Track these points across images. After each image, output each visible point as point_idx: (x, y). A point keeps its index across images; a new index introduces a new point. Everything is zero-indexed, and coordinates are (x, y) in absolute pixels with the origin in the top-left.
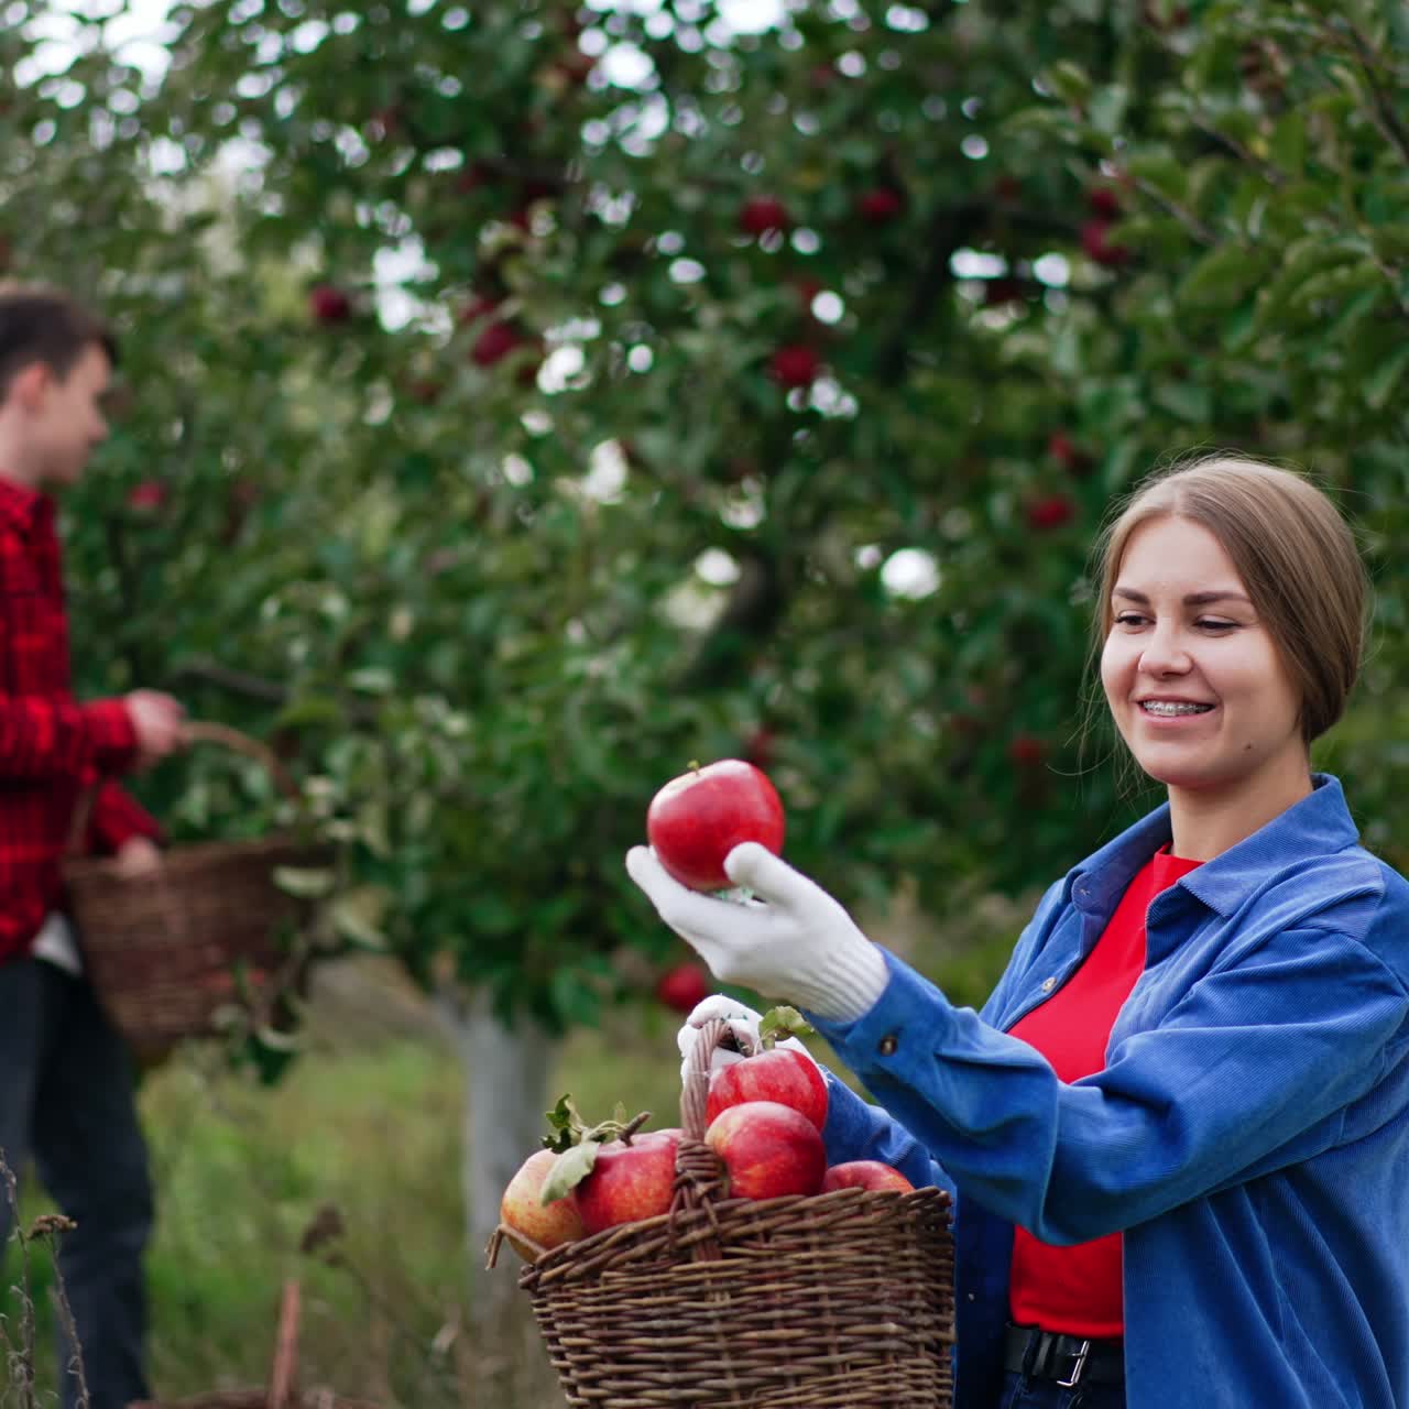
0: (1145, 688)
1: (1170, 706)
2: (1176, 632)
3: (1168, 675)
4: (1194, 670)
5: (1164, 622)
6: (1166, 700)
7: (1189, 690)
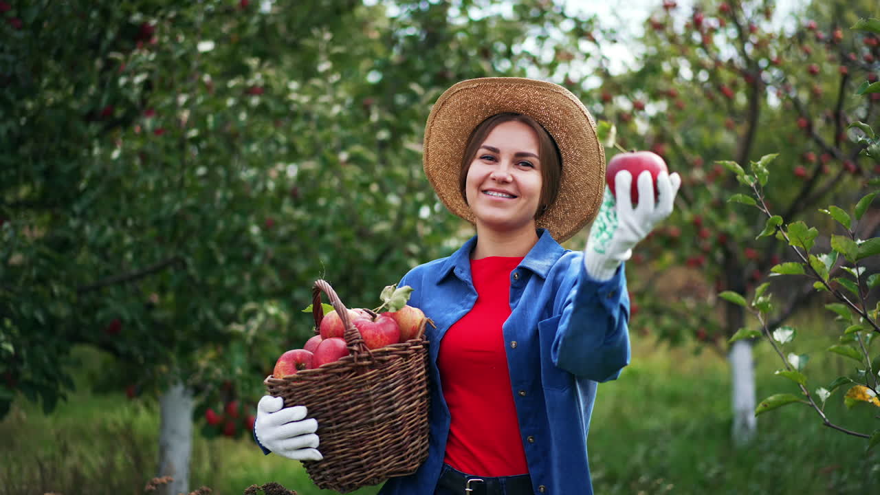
0: (489, 185)
1: (500, 194)
2: (509, 166)
3: (504, 182)
4: (515, 181)
5: (505, 162)
6: (499, 191)
7: (510, 189)
